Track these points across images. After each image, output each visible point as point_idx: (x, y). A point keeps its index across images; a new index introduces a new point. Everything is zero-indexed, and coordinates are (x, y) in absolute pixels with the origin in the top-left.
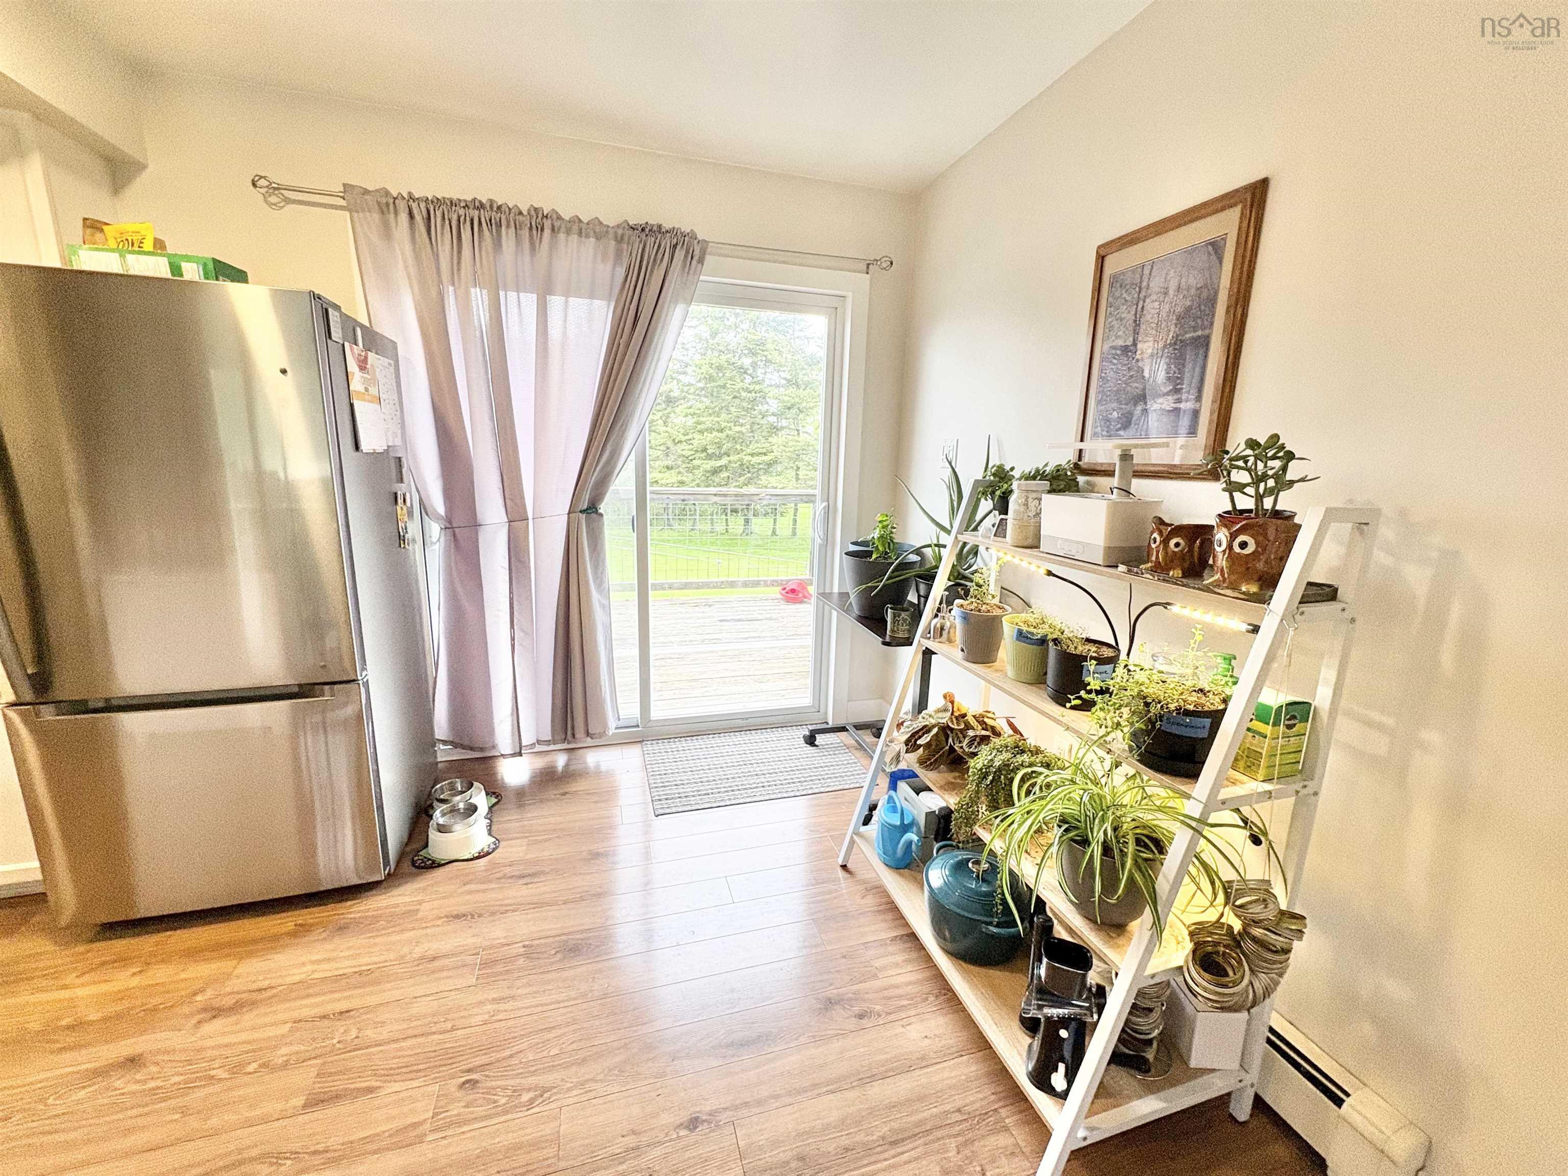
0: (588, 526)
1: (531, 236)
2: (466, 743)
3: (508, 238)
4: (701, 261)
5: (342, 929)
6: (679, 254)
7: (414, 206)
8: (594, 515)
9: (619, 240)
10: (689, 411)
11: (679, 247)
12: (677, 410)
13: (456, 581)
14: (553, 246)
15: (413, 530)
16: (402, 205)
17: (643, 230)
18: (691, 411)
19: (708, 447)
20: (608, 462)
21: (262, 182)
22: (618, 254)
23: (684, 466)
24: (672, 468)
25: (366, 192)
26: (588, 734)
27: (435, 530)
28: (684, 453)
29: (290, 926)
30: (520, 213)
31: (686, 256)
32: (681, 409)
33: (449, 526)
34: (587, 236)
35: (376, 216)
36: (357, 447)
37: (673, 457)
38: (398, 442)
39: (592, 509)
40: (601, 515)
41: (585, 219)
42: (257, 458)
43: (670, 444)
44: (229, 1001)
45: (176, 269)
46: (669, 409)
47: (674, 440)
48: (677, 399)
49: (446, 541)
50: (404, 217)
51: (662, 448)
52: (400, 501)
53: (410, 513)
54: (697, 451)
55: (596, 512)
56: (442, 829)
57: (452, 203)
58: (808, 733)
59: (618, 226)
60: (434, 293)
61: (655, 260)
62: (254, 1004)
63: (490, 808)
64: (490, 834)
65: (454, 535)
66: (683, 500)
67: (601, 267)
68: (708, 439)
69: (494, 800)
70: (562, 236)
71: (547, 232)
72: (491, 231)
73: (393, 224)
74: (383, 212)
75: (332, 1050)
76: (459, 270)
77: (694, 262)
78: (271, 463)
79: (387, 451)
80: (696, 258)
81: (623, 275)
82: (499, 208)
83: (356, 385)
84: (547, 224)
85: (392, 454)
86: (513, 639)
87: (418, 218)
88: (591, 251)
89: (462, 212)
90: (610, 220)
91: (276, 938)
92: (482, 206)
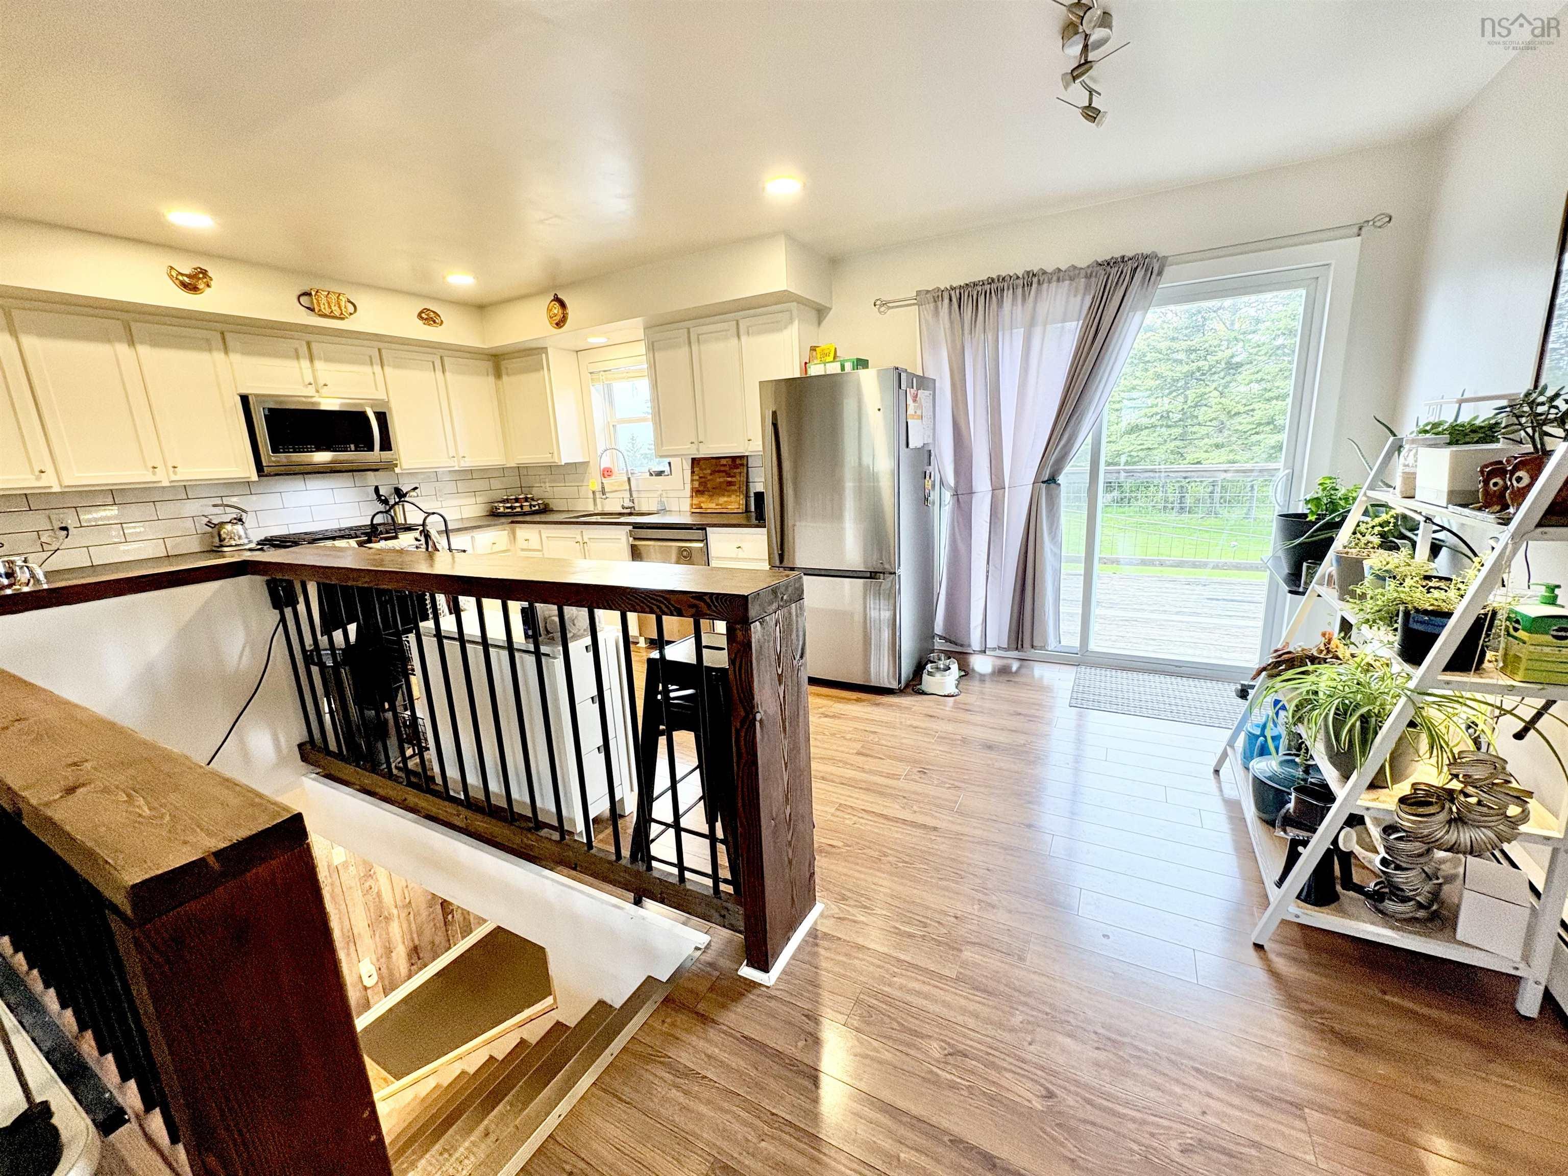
0: (1047, 494)
1: (1023, 291)
2: (953, 639)
3: (1008, 296)
4: (1160, 273)
5: (878, 705)
6: (1140, 274)
7: (953, 293)
8: (1053, 485)
9: (1088, 277)
10: (1254, 377)
11: (1138, 270)
12: (1239, 378)
13: (957, 530)
14: (1038, 291)
15: (934, 496)
16: (946, 295)
17: (1108, 264)
18: (1259, 376)
19: (1277, 417)
20: (1065, 446)
21: (878, 303)
22: (1087, 287)
23: (1240, 442)
24: (1223, 446)
25: (928, 292)
26: (1033, 647)
27: (948, 496)
28: (1240, 428)
29: (855, 697)
30: (1018, 278)
31: (1145, 275)
32: (1245, 374)
33: (956, 494)
34: (1063, 281)
35: (932, 305)
36: (907, 446)
37: (1226, 433)
38: (930, 441)
39: (1052, 480)
40: (1059, 485)
41: (1063, 269)
42: (860, 459)
43: (1223, 417)
44: (831, 714)
45: (843, 368)
46: (1228, 378)
47: (1229, 412)
48: (1240, 365)
49: (953, 504)
50: (946, 301)
51: (1215, 423)
52: (928, 477)
53: (933, 486)
54: (1259, 424)
55: (1055, 482)
56: (930, 674)
57: (975, 284)
58: (1240, 687)
59: (1088, 267)
60: (959, 346)
61: (1117, 283)
62: (839, 718)
63: (960, 677)
64: (957, 687)
65: (958, 499)
66: (1185, 478)
67: (1072, 299)
68: (1277, 408)
69: (963, 673)
70: (1045, 286)
71: (1035, 286)
72: (997, 295)
73: (940, 306)
74: (935, 301)
75: (868, 742)
76: (975, 327)
77: (1154, 276)
78: (867, 460)
79: (923, 447)
80: (1155, 272)
81: (1090, 301)
82: (1003, 279)
83: (911, 411)
84: (1035, 280)
85: (927, 448)
86: (988, 572)
87: (954, 300)
88: (1066, 288)
89: (980, 289)
90: (1082, 263)
91: (850, 700)
92: (993, 280)
